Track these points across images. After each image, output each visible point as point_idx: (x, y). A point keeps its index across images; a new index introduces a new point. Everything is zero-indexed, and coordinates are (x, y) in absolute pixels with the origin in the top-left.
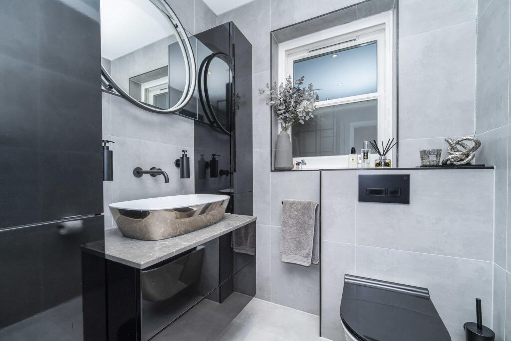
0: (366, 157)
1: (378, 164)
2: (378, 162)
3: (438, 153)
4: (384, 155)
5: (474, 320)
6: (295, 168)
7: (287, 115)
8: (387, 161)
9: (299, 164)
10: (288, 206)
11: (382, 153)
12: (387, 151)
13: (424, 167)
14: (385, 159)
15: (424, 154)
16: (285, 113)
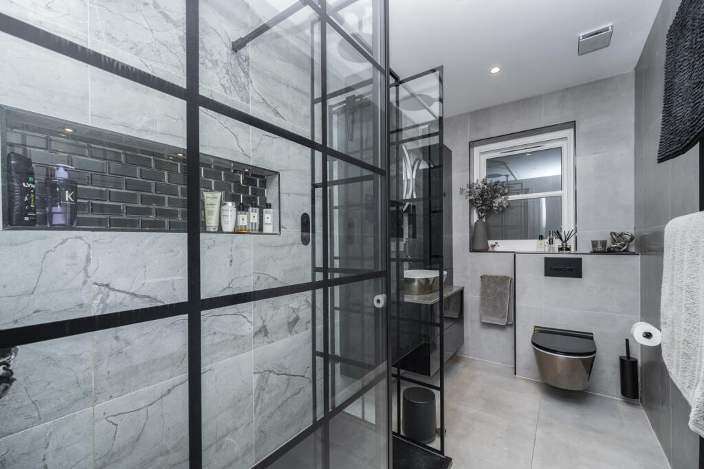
0: (551, 242)
1: (561, 249)
2: (561, 247)
3: (604, 243)
4: (566, 241)
5: (625, 355)
6: (491, 249)
7: (484, 207)
8: (568, 247)
9: (493, 246)
10: (486, 279)
11: (564, 240)
12: (568, 239)
13: (595, 252)
14: (566, 245)
15: (594, 244)
16: (482, 206)
